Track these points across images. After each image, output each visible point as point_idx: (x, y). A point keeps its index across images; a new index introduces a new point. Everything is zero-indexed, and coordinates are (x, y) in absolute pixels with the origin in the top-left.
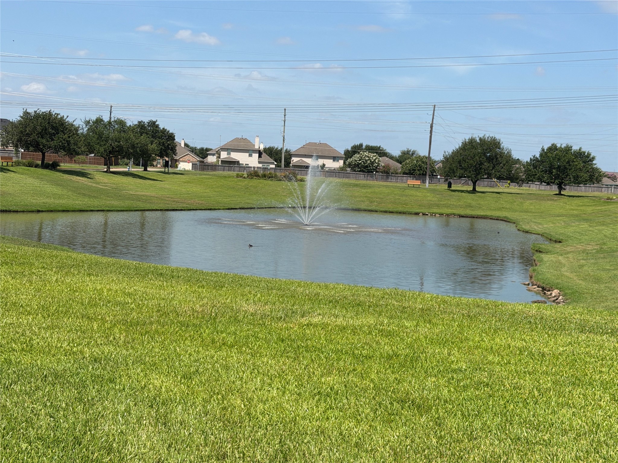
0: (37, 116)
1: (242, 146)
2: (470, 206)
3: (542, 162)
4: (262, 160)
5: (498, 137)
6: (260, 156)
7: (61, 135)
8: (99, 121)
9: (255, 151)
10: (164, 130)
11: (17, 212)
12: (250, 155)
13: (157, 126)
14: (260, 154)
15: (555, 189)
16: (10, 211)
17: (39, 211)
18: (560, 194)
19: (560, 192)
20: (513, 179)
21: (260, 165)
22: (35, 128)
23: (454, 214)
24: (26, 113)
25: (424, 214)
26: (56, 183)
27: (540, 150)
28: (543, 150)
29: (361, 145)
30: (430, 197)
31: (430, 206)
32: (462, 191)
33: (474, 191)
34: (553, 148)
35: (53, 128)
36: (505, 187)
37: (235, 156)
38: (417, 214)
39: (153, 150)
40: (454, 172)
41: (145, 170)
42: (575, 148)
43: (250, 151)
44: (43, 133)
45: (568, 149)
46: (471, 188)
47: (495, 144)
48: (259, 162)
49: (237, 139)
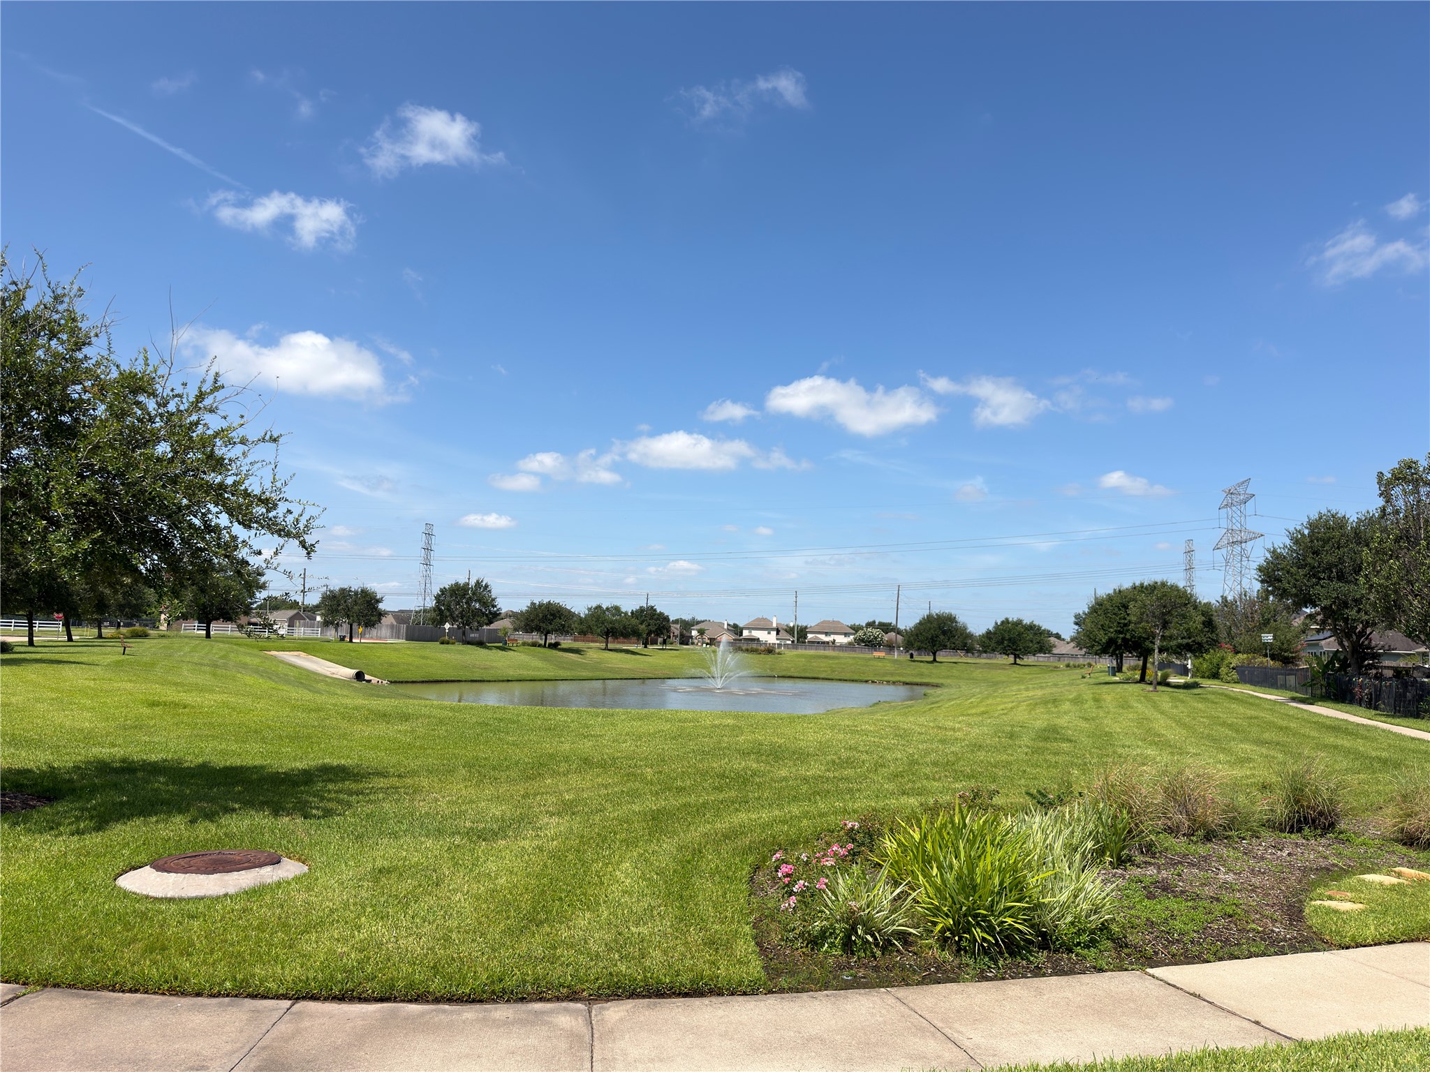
0: (541, 605)
1: (762, 625)
2: (922, 675)
3: (995, 633)
4: (779, 637)
5: (953, 612)
6: (778, 634)
7: (558, 620)
8: (599, 607)
9: (773, 629)
10: (661, 614)
11: (489, 681)
12: (769, 633)
13: (655, 610)
14: (778, 632)
15: (1011, 659)
16: (484, 681)
17: (508, 681)
18: (1015, 663)
19: (1015, 661)
20: (968, 650)
21: (778, 642)
22: (537, 615)
23: (900, 682)
24: (533, 604)
25: (873, 682)
26: (545, 659)
27: (993, 624)
28: (996, 623)
29: (874, 622)
30: (889, 667)
31: (885, 674)
32: (922, 662)
33: (935, 660)
34: (1006, 622)
35: (552, 615)
36: (961, 657)
37: (756, 634)
38: (867, 681)
39: (643, 630)
40: (913, 645)
41: (646, 647)
42: (1027, 621)
43: (769, 630)
44: (544, 619)
45: (1019, 622)
46: (931, 658)
47: (951, 619)
48: (777, 639)
49: (758, 619)
